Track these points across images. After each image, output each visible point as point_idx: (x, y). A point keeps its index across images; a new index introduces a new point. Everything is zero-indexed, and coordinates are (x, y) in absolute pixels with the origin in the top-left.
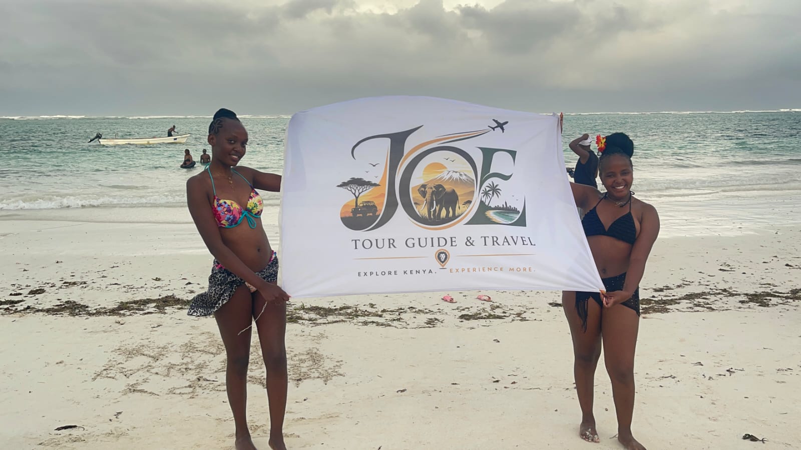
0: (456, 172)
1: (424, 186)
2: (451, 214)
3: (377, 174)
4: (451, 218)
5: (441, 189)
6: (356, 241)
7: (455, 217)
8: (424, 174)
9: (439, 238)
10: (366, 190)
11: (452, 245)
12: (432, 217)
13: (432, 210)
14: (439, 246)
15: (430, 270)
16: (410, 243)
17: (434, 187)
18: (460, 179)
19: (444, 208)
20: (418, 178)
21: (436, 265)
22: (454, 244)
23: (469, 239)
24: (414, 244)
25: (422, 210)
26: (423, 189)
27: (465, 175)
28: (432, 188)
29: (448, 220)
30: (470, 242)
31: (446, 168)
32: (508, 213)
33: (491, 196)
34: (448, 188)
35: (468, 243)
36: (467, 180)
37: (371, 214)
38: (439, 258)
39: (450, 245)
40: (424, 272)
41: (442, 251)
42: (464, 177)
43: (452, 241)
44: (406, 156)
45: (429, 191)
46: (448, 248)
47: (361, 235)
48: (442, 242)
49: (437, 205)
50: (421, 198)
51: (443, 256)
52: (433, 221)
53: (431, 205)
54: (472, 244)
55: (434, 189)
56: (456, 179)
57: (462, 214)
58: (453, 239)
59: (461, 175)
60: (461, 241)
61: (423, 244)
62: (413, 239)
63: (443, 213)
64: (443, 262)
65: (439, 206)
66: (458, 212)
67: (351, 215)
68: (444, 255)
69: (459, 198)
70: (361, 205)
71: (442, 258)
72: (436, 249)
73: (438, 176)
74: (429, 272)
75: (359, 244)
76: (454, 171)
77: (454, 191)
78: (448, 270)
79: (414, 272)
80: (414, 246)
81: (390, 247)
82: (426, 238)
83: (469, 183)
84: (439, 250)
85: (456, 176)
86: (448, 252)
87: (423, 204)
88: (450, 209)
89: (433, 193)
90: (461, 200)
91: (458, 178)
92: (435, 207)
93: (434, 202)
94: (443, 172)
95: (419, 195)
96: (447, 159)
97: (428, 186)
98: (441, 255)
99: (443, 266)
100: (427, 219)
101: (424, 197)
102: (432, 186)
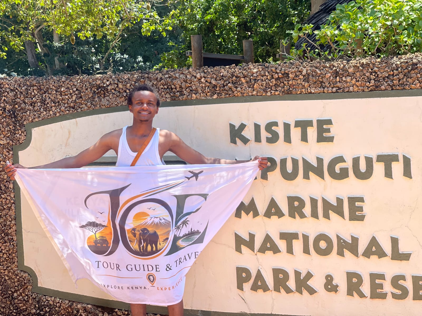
0: (157, 218)
1: (134, 229)
2: (154, 249)
4: (154, 251)
5: (146, 231)
6: (98, 262)
7: (157, 251)
8: (133, 221)
9: (148, 265)
10: (99, 230)
11: (156, 271)
12: (142, 250)
13: (141, 246)
14: (148, 271)
15: (145, 287)
16: (129, 268)
17: (141, 230)
18: (160, 223)
19: (149, 244)
20: (130, 224)
21: (148, 285)
22: (158, 270)
23: (168, 265)
24: (132, 268)
25: (135, 246)
26: (133, 231)
27: (164, 219)
28: (139, 231)
29: (152, 253)
30: (169, 268)
31: (148, 215)
34: (151, 230)
35: (168, 269)
36: (166, 222)
37: (105, 245)
38: (149, 279)
39: (156, 270)
40: (141, 288)
41: (151, 274)
42: (163, 221)
43: (156, 268)
44: (121, 207)
45: (138, 233)
46: (154, 272)
47: (101, 258)
48: (150, 268)
49: (144, 243)
50: (134, 238)
51: (151, 277)
53: (140, 243)
54: (170, 269)
55: (141, 232)
56: (157, 223)
57: (162, 248)
58: (157, 267)
59: (160, 219)
60: (162, 267)
61: (138, 269)
62: (131, 265)
63: (149, 248)
64: (152, 282)
65: (145, 243)
66: (159, 247)
67: (94, 244)
68: (152, 277)
69: (159, 237)
70: (99, 238)
71: (151, 279)
72: (147, 272)
73: (142, 222)
74: (144, 288)
75: (101, 264)
76: (155, 217)
77: (155, 232)
78: (156, 288)
79: (134, 288)
80: (132, 270)
81: (117, 270)
82: (139, 265)
83: (167, 225)
84: (149, 274)
85: (157, 220)
86: (154, 275)
87: (135, 242)
88: (154, 245)
89: (140, 234)
90: (161, 239)
91: (159, 222)
92: (143, 244)
93: (142, 240)
94: (147, 218)
95: (131, 235)
96: (150, 209)
97: (137, 230)
98: (150, 277)
99: (153, 284)
100: (138, 252)
101: (135, 237)
102: (140, 229)
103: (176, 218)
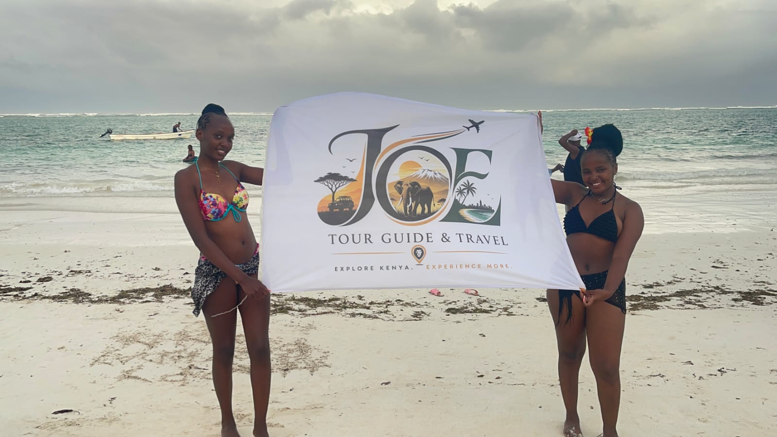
0: (431, 171)
1: (400, 183)
2: (426, 211)
3: (354, 169)
4: (426, 214)
5: (416, 186)
6: (332, 235)
7: (430, 214)
8: (400, 171)
9: (415, 234)
10: (343, 185)
11: (428, 241)
12: (408, 212)
13: (408, 206)
14: (415, 241)
15: (407, 266)
16: (386, 238)
17: (410, 184)
18: (435, 178)
19: (420, 205)
20: (394, 175)
21: (413, 261)
22: (430, 240)
23: (445, 235)
24: (390, 239)
25: (398, 206)
26: (399, 185)
27: (440, 174)
28: (408, 185)
29: (423, 216)
30: (446, 238)
31: (420, 166)
32: (482, 212)
33: (465, 195)
34: (423, 185)
35: (444, 239)
36: (442, 178)
37: (348, 209)
38: (416, 254)
39: (427, 241)
40: (401, 267)
41: (418, 247)
42: (438, 176)
43: (428, 237)
44: (382, 153)
45: (405, 188)
46: (424, 244)
47: (338, 230)
48: (419, 238)
49: (413, 201)
50: (398, 194)
51: (419, 252)
52: (409, 216)
53: (407, 202)
54: (448, 240)
55: (410, 186)
56: (431, 177)
57: (437, 211)
58: (429, 235)
59: (435, 174)
60: (437, 237)
61: (399, 239)
62: (390, 234)
63: (419, 210)
64: (419, 258)
65: (415, 202)
66: (433, 209)
67: (328, 210)
68: (420, 250)
69: (434, 196)
70: (338, 200)
71: (419, 254)
72: (412, 244)
73: (413, 173)
74: (406, 268)
75: (336, 239)
76: (429, 170)
77: (429, 189)
78: (425, 266)
79: (390, 268)
80: (390, 242)
81: (366, 242)
82: (402, 234)
83: (443, 182)
84: (416, 246)
85: (431, 174)
86: (424, 248)
87: (399, 200)
88: (426, 206)
89: (409, 190)
90: (436, 198)
91: (433, 177)
92: (411, 203)
93: (410, 198)
94: (418, 170)
95: (395, 191)
96: (422, 158)
97: (404, 183)
98: (418, 250)
99: (420, 262)
100: (403, 215)
101: (400, 194)
102: (408, 183)
103: (456, 176)
